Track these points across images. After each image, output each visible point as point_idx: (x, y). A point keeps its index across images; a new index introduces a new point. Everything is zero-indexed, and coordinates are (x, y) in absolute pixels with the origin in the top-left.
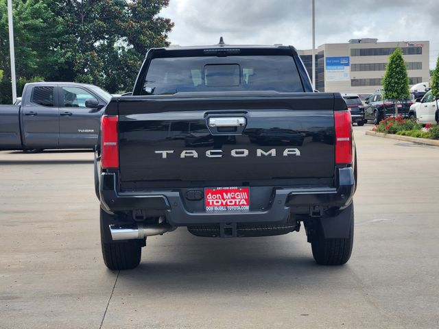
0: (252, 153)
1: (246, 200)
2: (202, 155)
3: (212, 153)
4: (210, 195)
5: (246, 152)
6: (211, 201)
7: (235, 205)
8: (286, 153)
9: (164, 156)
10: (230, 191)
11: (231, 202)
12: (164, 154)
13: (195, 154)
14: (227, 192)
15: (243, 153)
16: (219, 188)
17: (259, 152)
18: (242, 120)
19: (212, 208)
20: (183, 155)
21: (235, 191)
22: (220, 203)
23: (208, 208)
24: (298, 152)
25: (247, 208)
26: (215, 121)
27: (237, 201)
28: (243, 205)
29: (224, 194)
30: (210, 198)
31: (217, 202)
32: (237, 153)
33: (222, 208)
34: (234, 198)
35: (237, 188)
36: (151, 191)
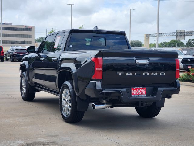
0: (150, 74)
1: (145, 92)
2: (133, 74)
3: (137, 74)
4: (133, 90)
5: (148, 74)
6: (133, 93)
7: (141, 94)
8: (161, 74)
9: (120, 75)
10: (140, 89)
11: (140, 93)
12: (120, 74)
13: (131, 74)
14: (138, 89)
15: (147, 74)
16: (136, 88)
17: (152, 74)
18: (147, 61)
19: (134, 96)
20: (127, 74)
21: (141, 89)
22: (136, 94)
23: (132, 96)
24: (164, 74)
25: (145, 95)
26: (139, 62)
27: (142, 92)
28: (144, 94)
29: (138, 90)
30: (133, 92)
31: (135, 93)
32: (145, 74)
33: (137, 96)
34: (141, 91)
35: (142, 87)
36: (115, 89)
